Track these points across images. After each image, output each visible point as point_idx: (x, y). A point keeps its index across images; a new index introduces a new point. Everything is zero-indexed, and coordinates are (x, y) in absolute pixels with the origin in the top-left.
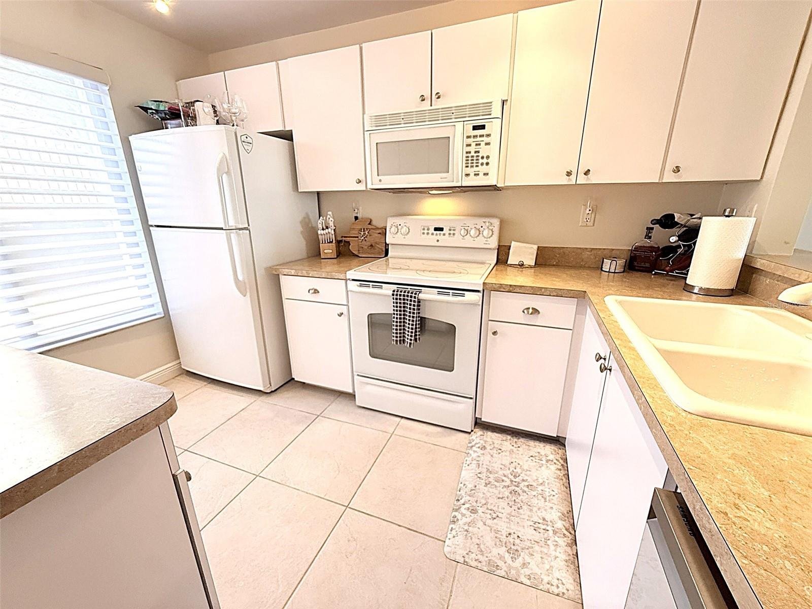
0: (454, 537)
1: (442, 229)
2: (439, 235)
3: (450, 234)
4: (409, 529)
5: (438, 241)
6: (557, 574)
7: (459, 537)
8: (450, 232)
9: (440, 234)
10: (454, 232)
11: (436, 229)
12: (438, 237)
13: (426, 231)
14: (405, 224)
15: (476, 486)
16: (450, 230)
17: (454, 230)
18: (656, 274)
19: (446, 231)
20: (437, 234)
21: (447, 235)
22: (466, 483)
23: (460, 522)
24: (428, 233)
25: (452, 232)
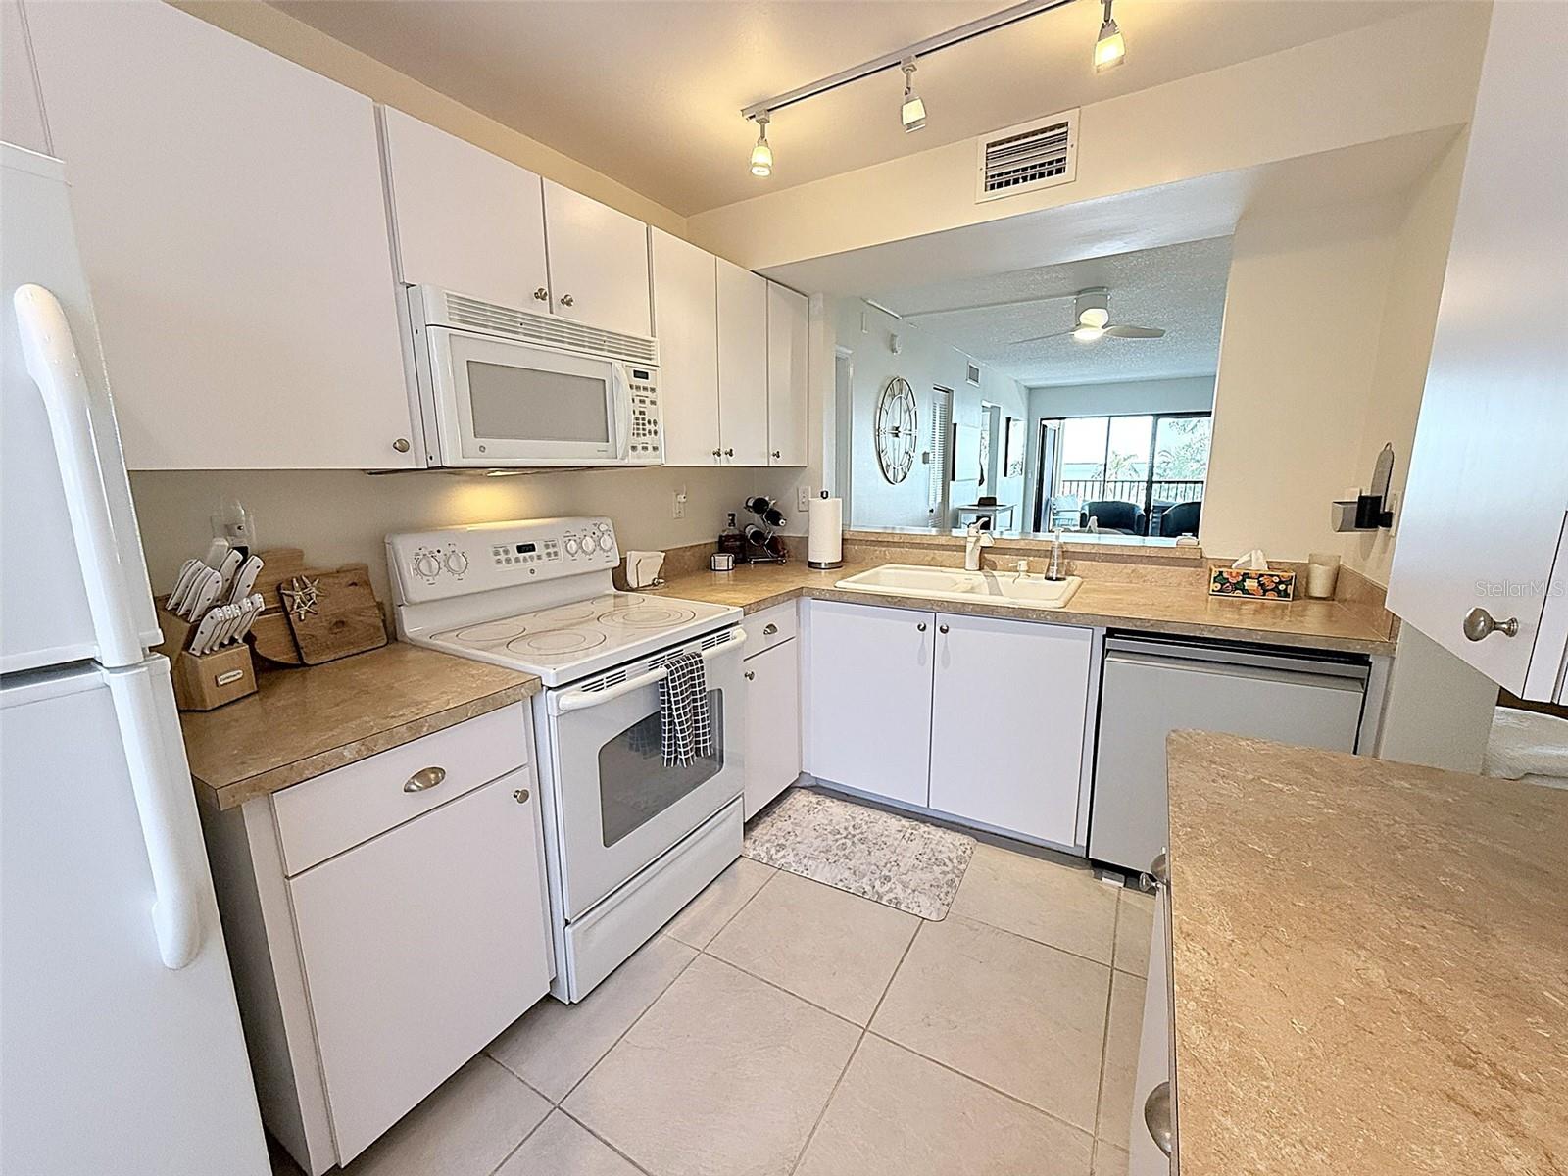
0: (919, 906)
1: (531, 548)
2: (528, 561)
3: (549, 554)
4: (907, 950)
5: (532, 572)
6: (958, 843)
7: (920, 900)
8: (549, 550)
9: (532, 557)
10: (555, 549)
11: (521, 549)
12: (530, 565)
13: (502, 557)
14: (452, 548)
15: (850, 869)
16: (547, 546)
17: (553, 546)
18: (755, 562)
19: (539, 549)
20: (525, 559)
21: (544, 556)
22: (839, 877)
23: (901, 896)
24: (508, 561)
25: (551, 550)
